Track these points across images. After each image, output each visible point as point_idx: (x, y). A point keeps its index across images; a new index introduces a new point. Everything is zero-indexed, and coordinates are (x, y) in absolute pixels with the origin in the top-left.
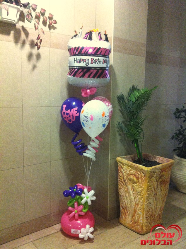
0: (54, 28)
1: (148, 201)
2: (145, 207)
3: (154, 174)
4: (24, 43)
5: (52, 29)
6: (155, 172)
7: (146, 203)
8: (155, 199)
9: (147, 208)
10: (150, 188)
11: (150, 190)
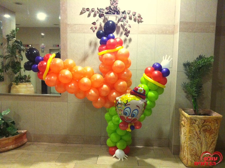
0: (141, 22)
1: (191, 141)
2: (188, 145)
3: (196, 122)
4: (122, 33)
5: (140, 23)
6: (197, 120)
7: (189, 143)
8: (199, 142)
9: (190, 146)
10: (192, 132)
11: (192, 133)
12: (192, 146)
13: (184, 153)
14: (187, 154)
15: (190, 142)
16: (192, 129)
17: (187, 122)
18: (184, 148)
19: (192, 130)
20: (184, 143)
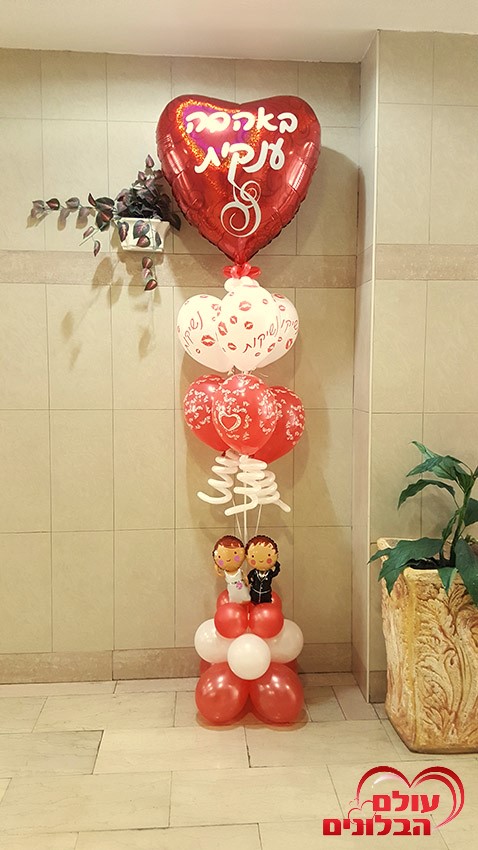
1: (423, 660)
2: (415, 675)
3: (438, 593)
7: (417, 666)
8: (452, 662)
9: (421, 678)
10: (426, 628)
11: (427, 633)
12: (427, 679)
13: (400, 698)
14: (411, 705)
15: (422, 663)
16: (425, 617)
17: (408, 594)
18: (401, 682)
19: (424, 622)
20: (401, 664)
